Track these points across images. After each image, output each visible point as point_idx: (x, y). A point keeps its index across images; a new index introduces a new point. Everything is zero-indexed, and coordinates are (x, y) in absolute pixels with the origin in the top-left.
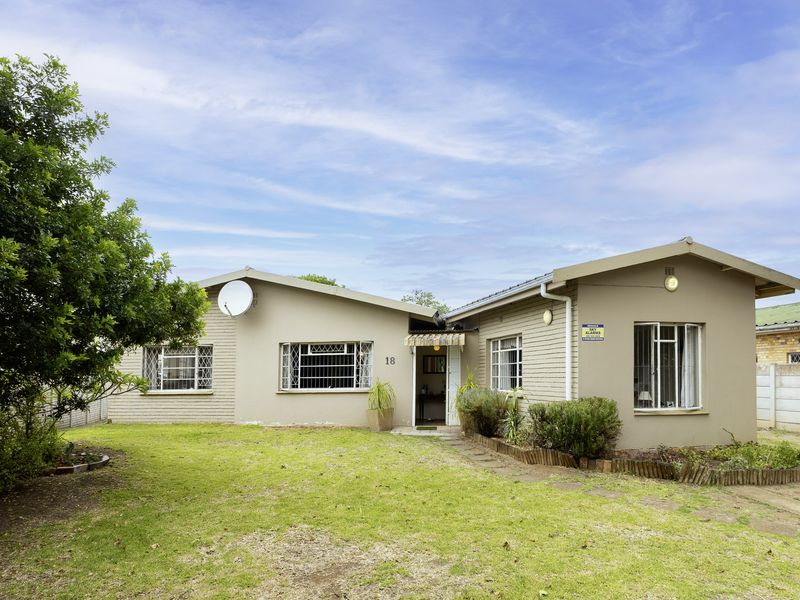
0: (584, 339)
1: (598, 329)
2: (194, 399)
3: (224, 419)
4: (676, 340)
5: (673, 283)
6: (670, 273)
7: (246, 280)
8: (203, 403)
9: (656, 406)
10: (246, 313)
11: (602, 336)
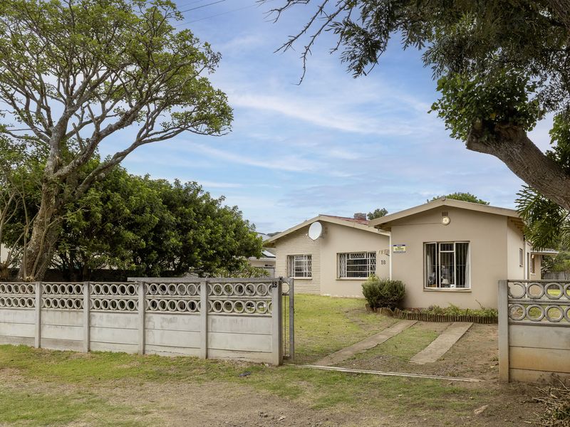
0: (394, 252)
1: (402, 247)
2: (305, 282)
3: (316, 292)
4: (454, 251)
5: (446, 220)
6: (445, 214)
7: (319, 221)
8: (309, 284)
9: (438, 286)
10: (320, 237)
11: (404, 250)
